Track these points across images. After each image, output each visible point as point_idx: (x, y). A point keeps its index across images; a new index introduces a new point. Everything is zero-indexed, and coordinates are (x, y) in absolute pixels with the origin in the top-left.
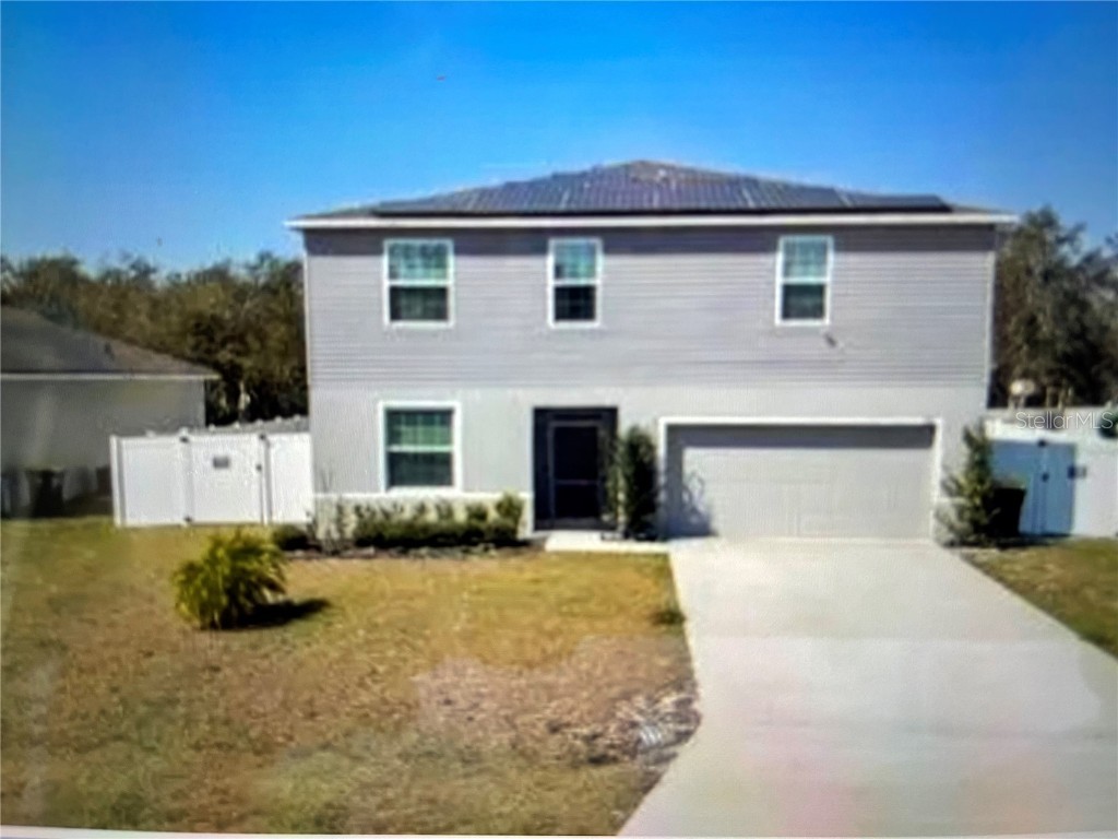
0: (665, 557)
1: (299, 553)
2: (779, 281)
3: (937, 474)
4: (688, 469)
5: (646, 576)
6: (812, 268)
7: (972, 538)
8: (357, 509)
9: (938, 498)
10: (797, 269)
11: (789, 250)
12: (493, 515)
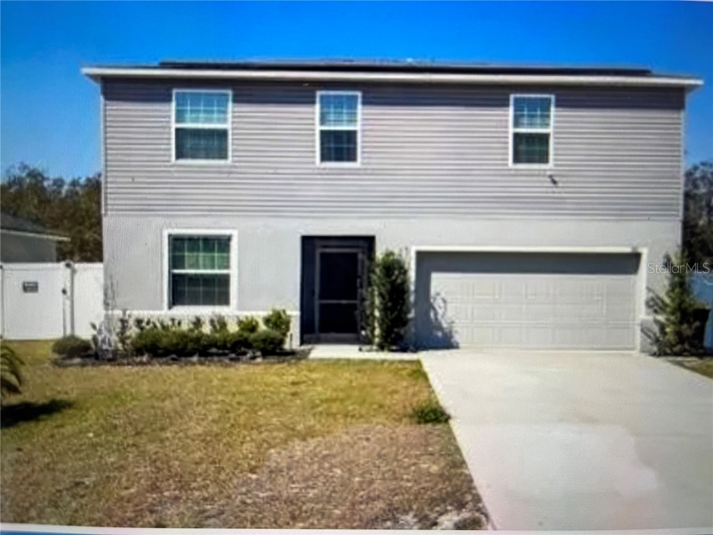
0: (418, 362)
1: (77, 360)
2: (511, 130)
3: (642, 296)
4: (433, 290)
5: (403, 378)
6: (538, 121)
7: (677, 348)
8: (139, 322)
9: (643, 314)
10: (525, 120)
11: (519, 105)
12: (262, 327)
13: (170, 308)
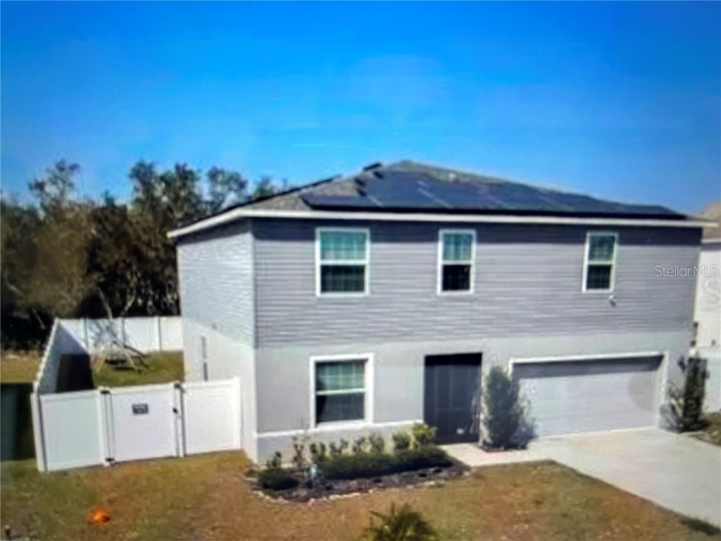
13: (316, 426)
